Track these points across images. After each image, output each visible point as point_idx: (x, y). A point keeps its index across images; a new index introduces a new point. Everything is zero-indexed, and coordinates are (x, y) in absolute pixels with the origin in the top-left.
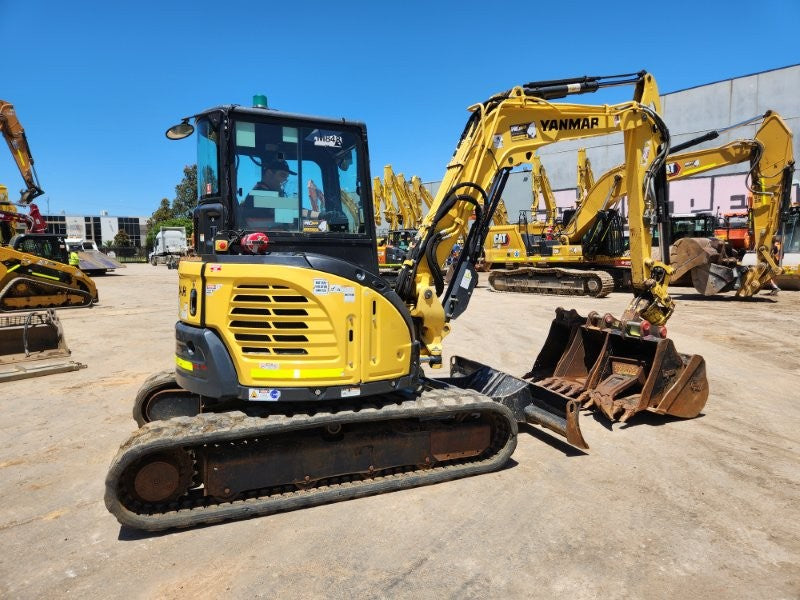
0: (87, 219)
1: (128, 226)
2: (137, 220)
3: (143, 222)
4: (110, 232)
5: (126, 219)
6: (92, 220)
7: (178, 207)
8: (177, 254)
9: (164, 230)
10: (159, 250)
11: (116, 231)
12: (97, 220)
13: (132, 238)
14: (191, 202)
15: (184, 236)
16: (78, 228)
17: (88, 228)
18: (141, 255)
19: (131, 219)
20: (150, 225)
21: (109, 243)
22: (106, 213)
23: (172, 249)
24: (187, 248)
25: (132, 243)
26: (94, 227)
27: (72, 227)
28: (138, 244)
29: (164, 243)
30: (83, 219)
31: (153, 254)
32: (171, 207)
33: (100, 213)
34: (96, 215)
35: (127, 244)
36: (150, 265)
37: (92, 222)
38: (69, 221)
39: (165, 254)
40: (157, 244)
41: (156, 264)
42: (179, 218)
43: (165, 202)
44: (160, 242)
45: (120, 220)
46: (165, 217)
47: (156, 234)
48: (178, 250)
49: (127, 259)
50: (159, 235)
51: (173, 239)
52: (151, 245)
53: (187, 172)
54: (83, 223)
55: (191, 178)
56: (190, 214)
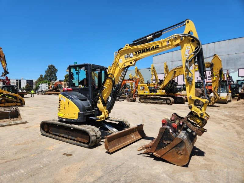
0: (17, 80)
1: (30, 82)
2: (32, 81)
3: (34, 81)
4: (24, 84)
5: (29, 81)
6: (18, 80)
7: (45, 76)
8: (45, 91)
9: (41, 84)
10: (40, 90)
11: (26, 84)
12: (20, 81)
14: (49, 76)
15: (48, 86)
16: (14, 83)
17: (17, 83)
20: (37, 82)
21: (23, 88)
22: (23, 79)
23: (43, 90)
24: (48, 90)
25: (31, 86)
27: (12, 83)
28: (32, 88)
29: (41, 88)
30: (16, 80)
31: (38, 91)
32: (43, 77)
33: (21, 79)
34: (20, 79)
35: (29, 88)
36: (36, 94)
37: (18, 81)
38: (11, 81)
39: (41, 91)
40: (39, 88)
41: (38, 94)
42: (46, 80)
43: (41, 76)
45: (27, 81)
46: (41, 80)
48: (46, 90)
50: (40, 85)
51: (44, 87)
52: (37, 88)
53: (49, 67)
54: (15, 82)
55: (50, 68)
56: (49, 79)
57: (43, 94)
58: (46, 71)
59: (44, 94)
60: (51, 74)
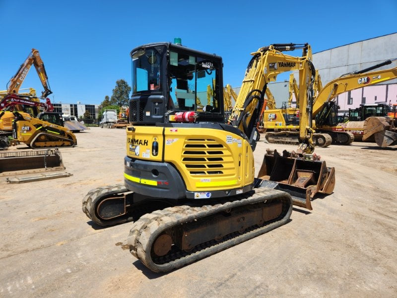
0: (71, 105)
1: (90, 109)
2: (94, 106)
3: (96, 107)
4: (81, 112)
5: (89, 106)
6: (73, 106)
7: (113, 99)
8: (113, 123)
9: (107, 111)
10: (104, 120)
11: (84, 111)
12: (76, 106)
13: (92, 115)
14: (119, 97)
15: (116, 114)
16: (67, 109)
17: (72, 109)
18: (95, 123)
19: (91, 106)
20: (100, 108)
21: (81, 117)
22: (80, 103)
23: (110, 120)
24: (117, 120)
25: (92, 118)
26: (74, 110)
27: (64, 109)
28: (94, 117)
30: (69, 105)
31: (101, 122)
32: (110, 100)
33: (77, 103)
34: (75, 104)
35: (89, 118)
36: (100, 128)
37: (73, 107)
38: (63, 107)
39: (107, 123)
40: (103, 118)
41: (102, 127)
42: (114, 105)
43: (107, 98)
44: (105, 117)
45: (86, 106)
46: (107, 104)
47: (103, 113)
48: (113, 121)
49: (90, 125)
50: (104, 113)
51: (111, 115)
52: (100, 118)
53: (118, 83)
54: (69, 108)
55: (119, 86)
56: (119, 104)
57: (109, 128)
58: (113, 90)
59: (112, 128)
60: (122, 93)
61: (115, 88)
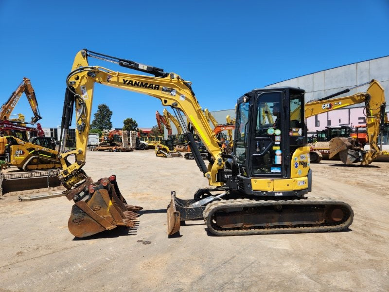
0: (51, 130)
1: (70, 132)
2: (74, 130)
7: (94, 122)
8: (95, 146)
12: (56, 130)
13: (72, 138)
14: (100, 121)
15: (98, 137)
16: (47, 134)
17: (52, 133)
19: (71, 129)
22: (60, 127)
23: (92, 143)
24: (99, 143)
25: (72, 141)
26: (54, 134)
28: (75, 141)
29: (89, 141)
30: (49, 129)
34: (56, 128)
35: (70, 141)
37: (53, 131)
39: (89, 146)
42: (95, 129)
48: (95, 144)
49: (71, 148)
51: (93, 139)
53: (99, 107)
54: (49, 132)
55: (100, 110)
56: (100, 127)
57: (91, 151)
58: (95, 114)
59: (94, 151)
60: (103, 117)
61: (96, 112)
